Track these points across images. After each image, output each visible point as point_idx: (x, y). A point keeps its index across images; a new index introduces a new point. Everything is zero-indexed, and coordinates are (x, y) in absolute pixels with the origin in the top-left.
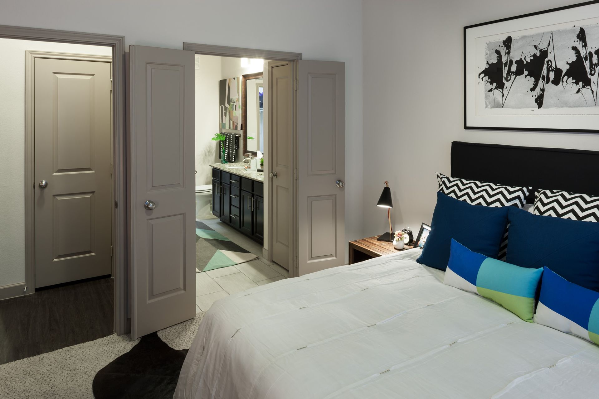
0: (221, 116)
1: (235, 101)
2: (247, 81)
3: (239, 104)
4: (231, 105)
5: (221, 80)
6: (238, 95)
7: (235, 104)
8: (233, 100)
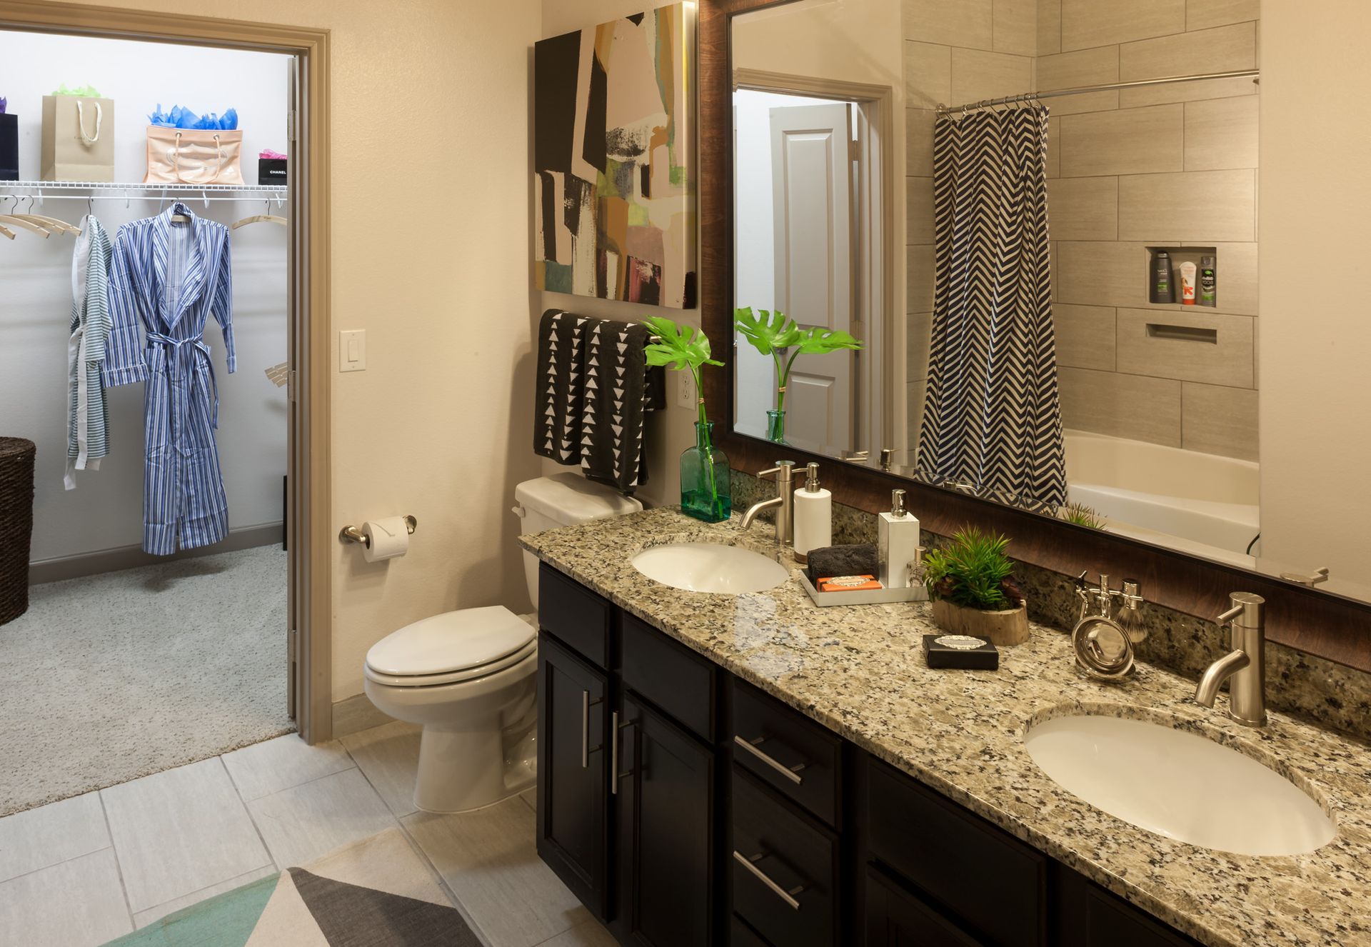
0: (545, 229)
1: (643, 143)
2: (735, 19)
3: (672, 159)
4: (608, 165)
5: (540, 40)
6: (669, 108)
7: (642, 159)
8: (626, 138)
